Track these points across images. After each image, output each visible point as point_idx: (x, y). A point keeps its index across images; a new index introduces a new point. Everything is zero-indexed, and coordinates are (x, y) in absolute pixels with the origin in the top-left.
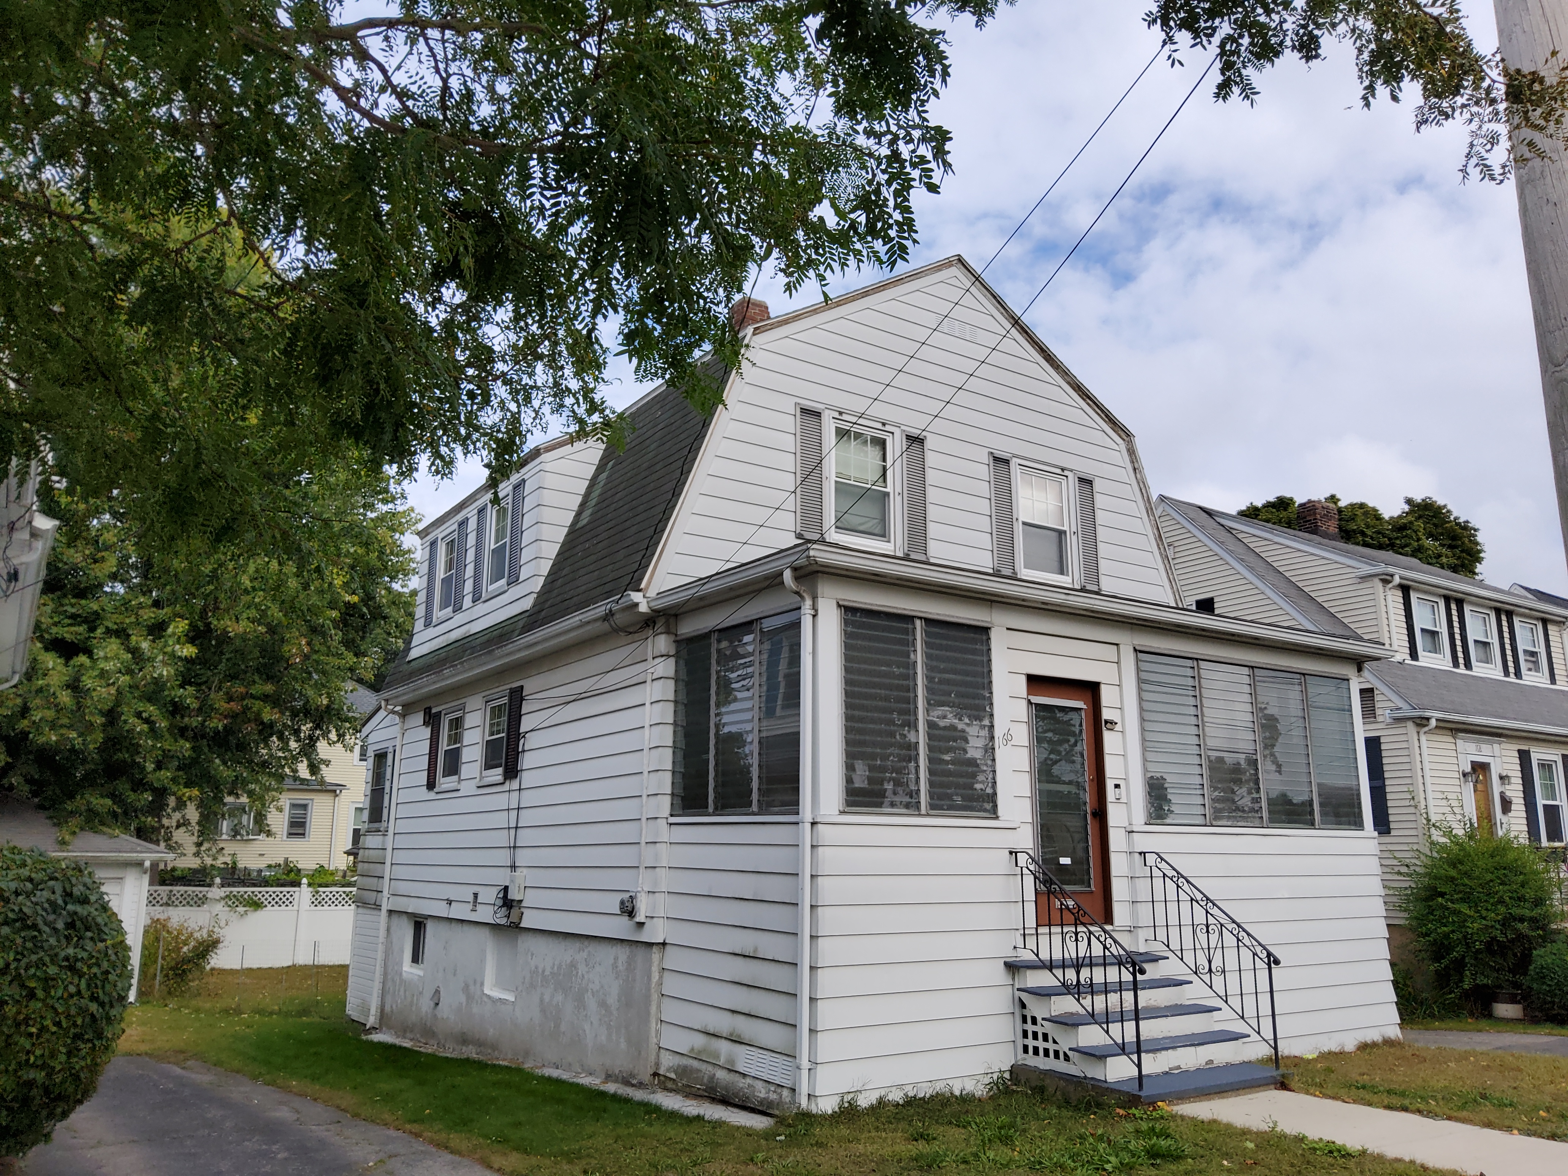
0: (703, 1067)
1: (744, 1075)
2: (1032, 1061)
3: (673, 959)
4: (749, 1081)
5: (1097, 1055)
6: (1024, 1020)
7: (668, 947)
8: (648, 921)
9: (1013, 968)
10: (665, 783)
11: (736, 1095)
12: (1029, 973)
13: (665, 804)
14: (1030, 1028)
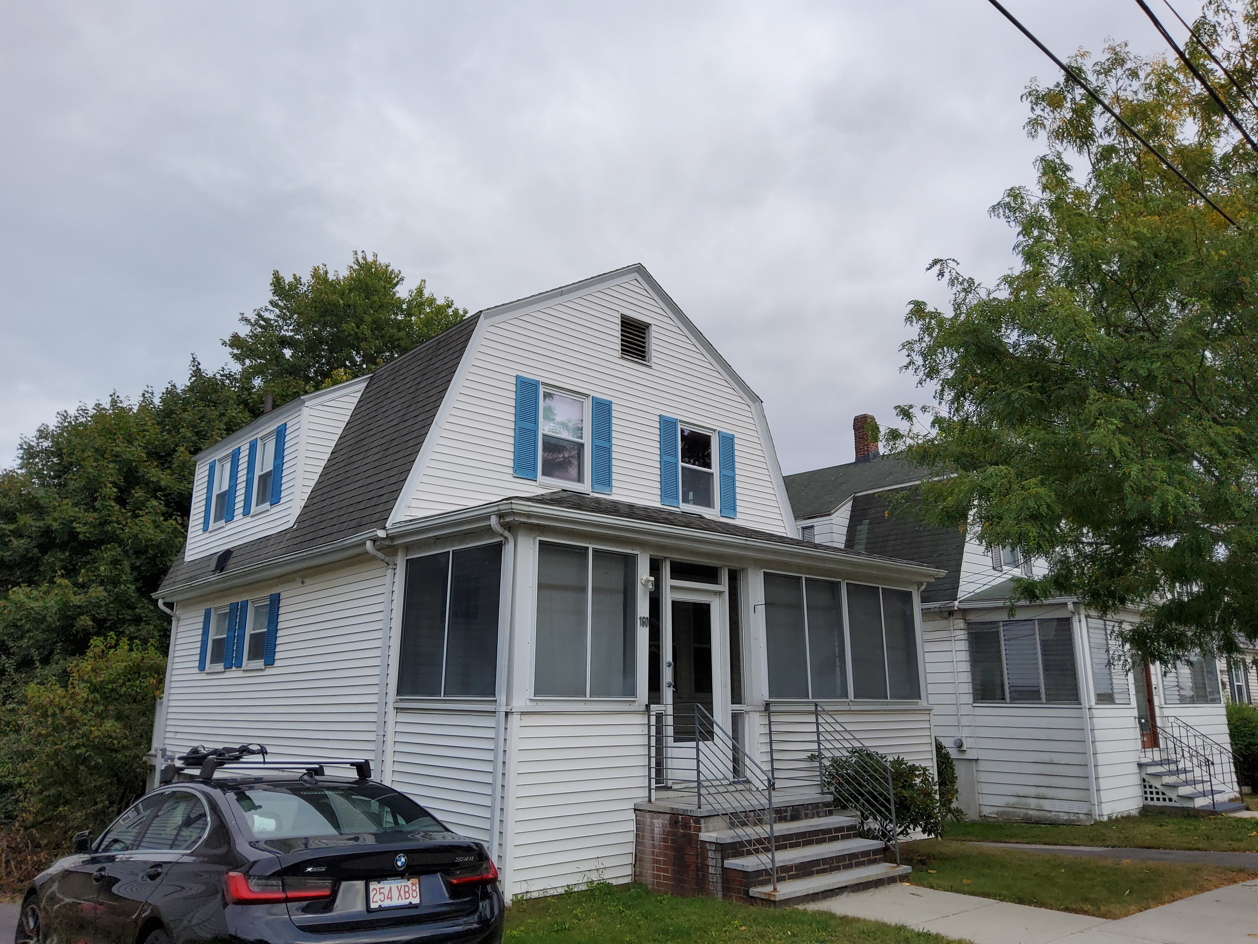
0: (1018, 810)
1: (1050, 811)
2: (1150, 802)
3: (982, 766)
4: (1053, 813)
5: (1190, 798)
6: (1145, 787)
7: (980, 762)
8: (968, 750)
9: (1140, 765)
10: (967, 688)
11: (1047, 820)
12: (1148, 768)
13: (969, 699)
14: (1148, 790)
